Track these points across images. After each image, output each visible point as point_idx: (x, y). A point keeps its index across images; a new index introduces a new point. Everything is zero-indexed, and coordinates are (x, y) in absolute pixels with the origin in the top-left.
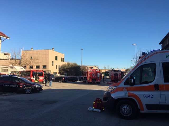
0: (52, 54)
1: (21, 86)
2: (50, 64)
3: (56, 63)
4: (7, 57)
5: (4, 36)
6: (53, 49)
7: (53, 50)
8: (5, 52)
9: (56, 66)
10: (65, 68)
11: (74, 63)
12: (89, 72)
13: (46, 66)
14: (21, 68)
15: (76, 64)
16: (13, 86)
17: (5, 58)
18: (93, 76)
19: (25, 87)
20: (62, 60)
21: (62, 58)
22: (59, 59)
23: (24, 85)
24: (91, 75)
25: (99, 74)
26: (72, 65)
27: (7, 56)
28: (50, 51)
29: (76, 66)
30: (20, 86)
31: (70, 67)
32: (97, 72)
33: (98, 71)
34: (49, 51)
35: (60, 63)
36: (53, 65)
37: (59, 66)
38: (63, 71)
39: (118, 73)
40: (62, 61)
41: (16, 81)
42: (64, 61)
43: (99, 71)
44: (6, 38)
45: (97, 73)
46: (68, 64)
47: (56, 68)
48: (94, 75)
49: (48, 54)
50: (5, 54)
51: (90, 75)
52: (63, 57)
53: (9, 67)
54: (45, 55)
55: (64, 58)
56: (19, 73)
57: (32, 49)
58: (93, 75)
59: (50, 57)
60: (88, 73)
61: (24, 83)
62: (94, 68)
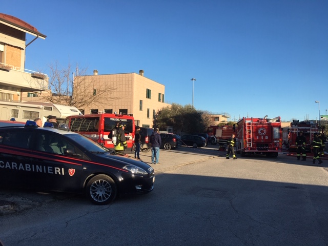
0: (140, 83)
1: (72, 172)
2: (136, 105)
3: (147, 103)
4: (40, 83)
5: (32, 30)
6: (141, 71)
7: (141, 75)
8: (35, 72)
9: (148, 110)
10: (168, 115)
11: (188, 105)
12: (249, 124)
13: (127, 110)
14: (72, 110)
15: (193, 108)
16: (39, 169)
17: (34, 86)
18: (260, 136)
19: (87, 173)
20: (161, 98)
21: (160, 94)
22: (154, 95)
23: (84, 164)
24: (256, 133)
25: (277, 130)
26: (182, 110)
27: (39, 80)
28: (136, 76)
29: (192, 111)
30: (66, 171)
31: (179, 113)
32: (270, 123)
33: (275, 121)
34: (132, 77)
35: (156, 105)
36: (141, 109)
37: (154, 110)
38: (162, 124)
39: (309, 130)
40: (159, 100)
41: (55, 149)
42: (163, 102)
43: (277, 121)
44: (37, 37)
45: (270, 127)
46: (174, 108)
47: (148, 116)
48: (262, 132)
49: (132, 84)
50: (34, 76)
51: (251, 134)
52: (163, 92)
53: (41, 106)
54: (124, 86)
55: (163, 95)
56: (68, 122)
57: (97, 72)
58: (260, 132)
59: (135, 90)
60: (247, 128)
61: (84, 157)
62: (222, 119)
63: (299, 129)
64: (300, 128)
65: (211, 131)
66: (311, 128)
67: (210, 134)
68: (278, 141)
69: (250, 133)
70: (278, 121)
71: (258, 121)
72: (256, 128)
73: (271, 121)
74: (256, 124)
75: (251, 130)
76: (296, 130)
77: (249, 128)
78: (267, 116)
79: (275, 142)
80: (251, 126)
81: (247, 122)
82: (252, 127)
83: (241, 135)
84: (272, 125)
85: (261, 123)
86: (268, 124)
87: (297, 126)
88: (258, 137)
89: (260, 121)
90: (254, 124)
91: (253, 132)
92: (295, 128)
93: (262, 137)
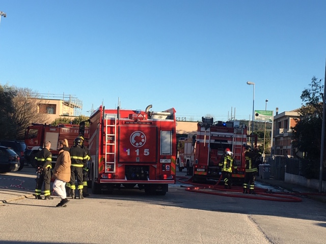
12: (112, 121)
24: (125, 142)
33: (164, 118)
43: (169, 117)
60: (106, 130)
62: (62, 110)
63: (212, 137)
64: (216, 134)
65: (34, 137)
66: (234, 136)
67: (31, 141)
68: (169, 161)
69: (112, 141)
70: (171, 117)
71: (131, 117)
72: (124, 131)
73: (156, 117)
74: (126, 122)
75: (115, 135)
76: (207, 138)
77: (111, 130)
78: (151, 106)
79: (163, 161)
80: (115, 126)
81: (108, 117)
82: (118, 128)
83: (95, 146)
84: (158, 125)
85: (136, 120)
86: (151, 123)
87: (209, 130)
88: (128, 151)
89: (134, 115)
90: (122, 122)
91: (118, 141)
92: (206, 133)
93: (137, 151)
